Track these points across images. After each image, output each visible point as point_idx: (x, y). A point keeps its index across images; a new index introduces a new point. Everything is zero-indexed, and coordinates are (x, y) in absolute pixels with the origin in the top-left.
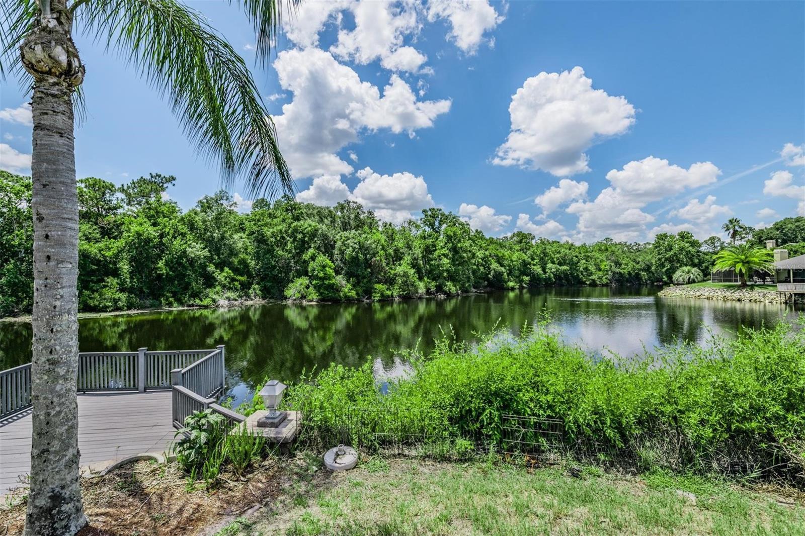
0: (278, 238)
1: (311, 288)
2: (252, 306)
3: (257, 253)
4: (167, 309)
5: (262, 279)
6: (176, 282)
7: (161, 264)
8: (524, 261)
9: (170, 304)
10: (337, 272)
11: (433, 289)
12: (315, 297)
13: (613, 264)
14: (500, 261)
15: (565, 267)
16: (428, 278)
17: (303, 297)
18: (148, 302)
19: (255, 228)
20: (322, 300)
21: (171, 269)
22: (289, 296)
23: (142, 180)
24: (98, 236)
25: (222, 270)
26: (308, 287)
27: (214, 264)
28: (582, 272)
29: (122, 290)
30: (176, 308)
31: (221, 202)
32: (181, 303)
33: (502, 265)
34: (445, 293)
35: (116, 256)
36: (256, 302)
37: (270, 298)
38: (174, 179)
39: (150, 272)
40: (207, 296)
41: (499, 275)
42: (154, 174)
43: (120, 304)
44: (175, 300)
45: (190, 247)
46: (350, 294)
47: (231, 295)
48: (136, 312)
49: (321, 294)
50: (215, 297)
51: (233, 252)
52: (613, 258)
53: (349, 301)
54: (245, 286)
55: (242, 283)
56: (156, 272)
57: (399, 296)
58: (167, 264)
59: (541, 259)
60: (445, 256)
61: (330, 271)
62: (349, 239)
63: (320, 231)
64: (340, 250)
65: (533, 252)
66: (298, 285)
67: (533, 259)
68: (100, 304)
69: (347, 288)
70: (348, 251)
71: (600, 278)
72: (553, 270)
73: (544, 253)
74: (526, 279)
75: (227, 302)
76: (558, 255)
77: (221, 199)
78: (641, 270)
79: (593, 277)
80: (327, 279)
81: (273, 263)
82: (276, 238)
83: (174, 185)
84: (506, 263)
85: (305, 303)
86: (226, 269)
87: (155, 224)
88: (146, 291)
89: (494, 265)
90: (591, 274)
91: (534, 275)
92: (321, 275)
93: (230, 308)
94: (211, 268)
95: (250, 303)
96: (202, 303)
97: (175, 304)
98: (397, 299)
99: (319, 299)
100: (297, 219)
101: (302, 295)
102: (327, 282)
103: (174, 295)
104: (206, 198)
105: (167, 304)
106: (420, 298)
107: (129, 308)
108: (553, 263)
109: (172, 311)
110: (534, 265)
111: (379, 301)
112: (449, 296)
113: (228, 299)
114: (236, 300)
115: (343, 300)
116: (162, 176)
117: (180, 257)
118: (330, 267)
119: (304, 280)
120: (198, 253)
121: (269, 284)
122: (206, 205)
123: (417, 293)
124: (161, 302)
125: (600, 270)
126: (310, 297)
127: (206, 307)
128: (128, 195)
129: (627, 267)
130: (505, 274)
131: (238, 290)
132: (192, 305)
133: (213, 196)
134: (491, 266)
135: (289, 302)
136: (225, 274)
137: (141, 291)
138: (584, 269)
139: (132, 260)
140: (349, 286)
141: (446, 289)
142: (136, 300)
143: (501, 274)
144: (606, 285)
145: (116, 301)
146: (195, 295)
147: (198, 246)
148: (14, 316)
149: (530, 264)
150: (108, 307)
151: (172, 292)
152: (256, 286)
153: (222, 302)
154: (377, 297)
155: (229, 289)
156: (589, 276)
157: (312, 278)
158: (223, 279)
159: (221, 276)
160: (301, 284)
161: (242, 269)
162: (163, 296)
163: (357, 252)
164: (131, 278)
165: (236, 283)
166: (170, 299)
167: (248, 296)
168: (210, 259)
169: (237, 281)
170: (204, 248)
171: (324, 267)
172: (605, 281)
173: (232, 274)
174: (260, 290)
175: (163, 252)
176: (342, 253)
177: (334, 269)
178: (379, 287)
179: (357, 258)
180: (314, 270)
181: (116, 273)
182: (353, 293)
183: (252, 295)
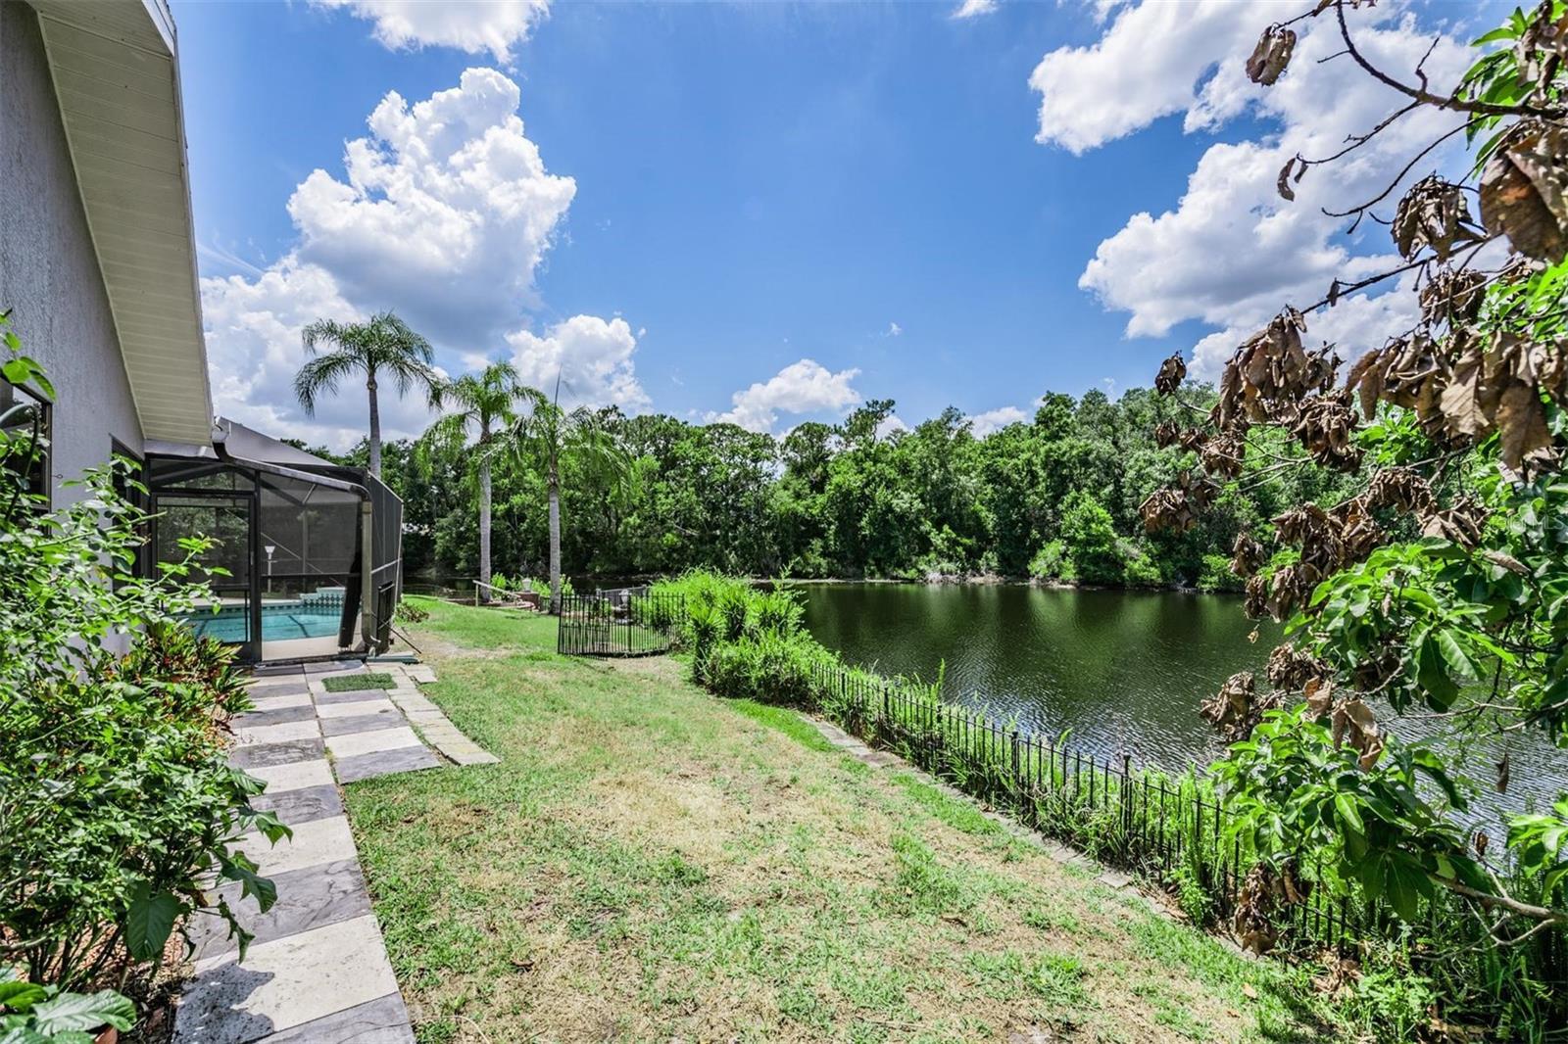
1: (1069, 559)
2: (983, 585)
3: (995, 500)
5: (1000, 543)
6: (881, 546)
7: (865, 522)
9: (872, 575)
12: (1073, 576)
17: (1055, 575)
18: (851, 570)
20: (1085, 582)
21: (875, 528)
22: (1033, 572)
24: (807, 491)
25: (940, 531)
26: (1063, 558)
27: (932, 520)
29: (825, 555)
30: (878, 580)
31: (949, 425)
32: (884, 575)
35: (822, 514)
36: (989, 579)
37: (1008, 575)
38: (891, 403)
39: (853, 533)
40: (915, 566)
44: (878, 569)
45: (897, 498)
46: (1144, 574)
47: (946, 565)
49: (1083, 571)
50: (924, 567)
53: (1142, 588)
54: (973, 554)
55: (967, 549)
56: (859, 533)
58: (870, 522)
61: (1098, 529)
62: (1152, 464)
66: (1049, 552)
69: (1140, 562)
75: (939, 576)
77: (949, 420)
85: (1055, 585)
86: (946, 528)
87: (860, 471)
88: (850, 556)
94: (927, 526)
95: (978, 580)
96: (907, 576)
97: (877, 575)
99: (1079, 581)
101: (1053, 571)
103: (878, 562)
104: (929, 421)
105: (870, 575)
113: (943, 571)
114: (955, 574)
115: (1128, 584)
117: (885, 513)
118: (1103, 521)
119: (1058, 546)
120: (907, 506)
121: (1011, 552)
124: (863, 571)
126: (1065, 576)
127: (912, 581)
131: (960, 559)
132: (896, 578)
133: (938, 419)
135: (1033, 582)
136: (943, 535)
137: (845, 557)
139: (837, 518)
140: (1146, 559)
142: (838, 567)
146: (901, 565)
147: (907, 496)
151: (875, 560)
152: (992, 554)
153: (933, 575)
154: (1208, 584)
155: (949, 556)
157: (1072, 541)
158: (939, 542)
159: (938, 538)
160: (1054, 552)
161: (971, 527)
162: (866, 563)
165: (960, 549)
166: (874, 568)
167: (977, 571)
168: (926, 513)
169: (960, 545)
170: (918, 498)
171: (1090, 521)
173: (954, 536)
174: (996, 561)
175: (867, 505)
177: (1117, 525)
178: (1216, 561)
180: (1070, 527)
181: (821, 534)
182: (1154, 573)
183: (983, 568)
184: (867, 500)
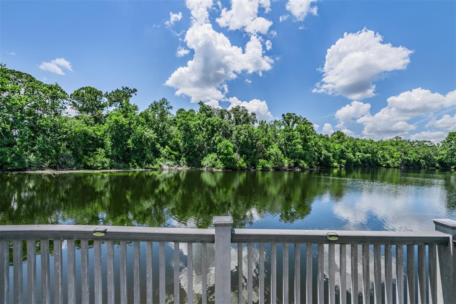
0: (198, 128)
1: (218, 160)
2: (181, 170)
3: (184, 137)
4: (133, 170)
5: (188, 154)
6: (138, 153)
7: (129, 141)
8: (342, 150)
9: (135, 167)
10: (235, 151)
11: (292, 165)
12: (221, 166)
13: (403, 154)
14: (327, 148)
15: (368, 155)
16: (288, 158)
17: (214, 166)
18: (122, 165)
19: (184, 121)
20: (226, 168)
21: (135, 145)
22: (204, 165)
23: (118, 91)
24: (93, 122)
25: (164, 148)
26: (216, 160)
27: (159, 143)
28: (380, 158)
29: (107, 156)
30: (138, 170)
31: (163, 105)
32: (141, 166)
33: (330, 152)
34: (300, 167)
35: (103, 135)
36: (184, 168)
37: (192, 166)
39: (123, 147)
40: (156, 163)
41: (327, 158)
42: (125, 87)
43: (106, 165)
44: (138, 164)
45: (146, 132)
46: (242, 165)
47: (169, 162)
48: (115, 171)
49: (225, 164)
50: (161, 163)
51: (170, 137)
52: (403, 150)
53: (242, 169)
54: (178, 158)
55: (175, 156)
56: (126, 147)
57: (273, 168)
58: (133, 142)
59: (353, 149)
60: (300, 143)
61: (230, 149)
62: (242, 129)
63: (224, 124)
64: (236, 137)
65: (348, 144)
66: (210, 158)
67: (347, 149)
68: (94, 165)
69: (241, 162)
70: (242, 137)
71: (393, 163)
72: (360, 157)
73: (354, 145)
74: (344, 161)
75: (168, 167)
76: (363, 147)
77: (163, 103)
78: (420, 158)
79: (388, 162)
80: (229, 155)
81: (195, 144)
82: (196, 128)
83: (136, 95)
84: (332, 150)
85: (214, 170)
86: (167, 147)
87: (126, 117)
88: (121, 158)
89: (324, 152)
90: (387, 160)
91: (348, 159)
92: (226, 152)
93: (170, 170)
94: (158, 146)
95: (180, 168)
96: (153, 167)
97: (138, 167)
98: (271, 170)
99: (224, 168)
100: (209, 116)
101: (213, 164)
102: (229, 157)
103: (137, 161)
104: (155, 102)
105: (133, 167)
106: (285, 170)
107: (111, 168)
108: (360, 152)
109: (136, 171)
110: (348, 152)
111: (261, 170)
112: (303, 169)
113: (168, 165)
114: (173, 166)
115: (238, 169)
116: (129, 89)
117: (141, 137)
118: (231, 147)
119: (214, 155)
120: (151, 135)
121: (191, 157)
122: (155, 107)
123: (284, 166)
124: (129, 166)
125: (393, 157)
126: (218, 166)
127: (156, 170)
128: (110, 99)
129: (412, 157)
130: (331, 157)
131: (173, 160)
132: (148, 168)
133: (158, 102)
134: (322, 152)
135: (205, 169)
136: (166, 150)
137: (118, 158)
138: (382, 156)
139: (113, 138)
140: (242, 160)
141: (301, 165)
142: (114, 163)
143: (329, 157)
144: (398, 167)
145: (103, 163)
146: (149, 162)
147: (151, 131)
148: (42, 170)
149: (345, 152)
150: (98, 167)
151: (135, 159)
152: (184, 159)
153: (165, 167)
154: (260, 168)
155: (169, 159)
156: (385, 161)
157: (220, 154)
158: (165, 153)
159: (164, 151)
160: (213, 158)
161: (176, 147)
162: (131, 161)
163: (247, 138)
164: (112, 149)
165: (173, 156)
166: (135, 164)
167: (179, 164)
168: (157, 140)
169: (173, 154)
170: (154, 133)
171: (227, 147)
172: (396, 165)
173: (170, 150)
174: (186, 161)
175: (130, 134)
176: (237, 138)
177: (233, 148)
178: (261, 161)
179: (247, 142)
180: (220, 149)
181: (103, 146)
182: (244, 165)
183: (182, 164)
184: (130, 131)
